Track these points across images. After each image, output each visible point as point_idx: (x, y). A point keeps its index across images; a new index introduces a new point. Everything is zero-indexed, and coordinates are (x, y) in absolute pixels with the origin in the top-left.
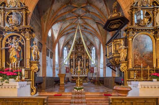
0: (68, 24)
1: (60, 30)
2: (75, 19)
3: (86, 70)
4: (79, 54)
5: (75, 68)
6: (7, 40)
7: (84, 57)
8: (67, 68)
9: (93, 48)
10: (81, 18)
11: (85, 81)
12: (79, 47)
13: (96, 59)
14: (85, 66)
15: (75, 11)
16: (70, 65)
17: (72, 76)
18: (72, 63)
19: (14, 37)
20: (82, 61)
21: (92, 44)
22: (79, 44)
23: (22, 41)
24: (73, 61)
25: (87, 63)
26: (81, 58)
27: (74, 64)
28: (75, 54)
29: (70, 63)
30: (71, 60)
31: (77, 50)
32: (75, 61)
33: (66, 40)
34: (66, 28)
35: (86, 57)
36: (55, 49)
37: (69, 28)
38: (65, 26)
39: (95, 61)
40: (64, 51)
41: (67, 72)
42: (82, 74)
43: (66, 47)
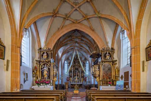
0: (69, 47)
1: (63, 51)
2: (74, 44)
3: (82, 79)
4: (77, 67)
5: (73, 78)
6: (42, 66)
7: (80, 70)
8: (67, 78)
9: (87, 62)
10: (78, 43)
11: (81, 87)
12: (76, 61)
13: (89, 71)
14: (81, 76)
15: (74, 40)
16: (70, 75)
17: (71, 83)
18: (71, 73)
19: (46, 65)
20: (78, 72)
21: (86, 59)
22: (76, 59)
23: (49, 66)
24: (72, 72)
25: (83, 74)
26: (78, 70)
27: (72, 75)
28: (74, 67)
29: (70, 74)
30: (70, 71)
31: (75, 64)
32: (74, 72)
33: (67, 57)
34: (67, 49)
35: (82, 69)
36: (59, 64)
37: (69, 49)
38: (67, 48)
39: (89, 72)
40: (65, 64)
41: (68, 81)
42: (79, 82)
43: (67, 61)
